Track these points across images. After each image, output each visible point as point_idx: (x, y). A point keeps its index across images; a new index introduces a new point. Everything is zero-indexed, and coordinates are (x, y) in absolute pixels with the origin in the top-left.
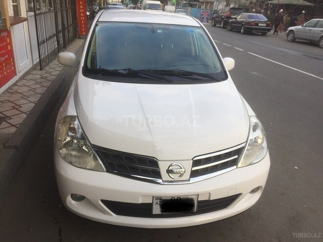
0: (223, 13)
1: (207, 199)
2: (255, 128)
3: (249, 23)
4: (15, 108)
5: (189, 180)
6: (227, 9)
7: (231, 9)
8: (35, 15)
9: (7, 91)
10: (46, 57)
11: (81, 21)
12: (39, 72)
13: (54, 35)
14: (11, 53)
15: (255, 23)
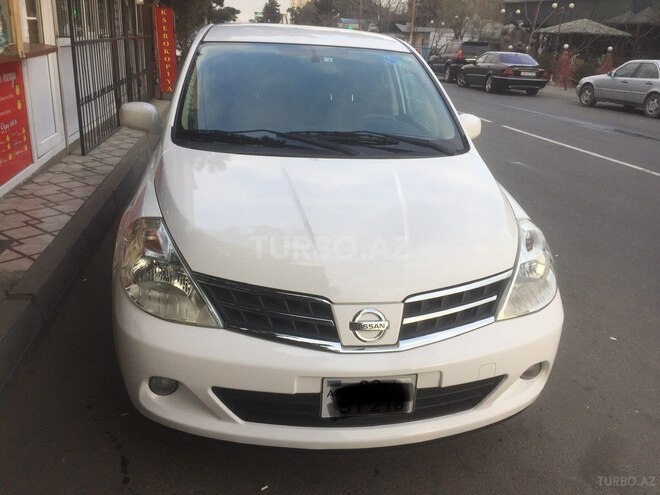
0: (449, 52)
1: (437, 386)
2: (530, 243)
3: (502, 71)
4: (29, 225)
5: (397, 344)
6: (457, 45)
7: (466, 43)
8: (74, 44)
9: (13, 193)
10: (93, 131)
11: (164, 63)
12: (80, 160)
13: (110, 88)
14: (22, 117)
15: (515, 72)
